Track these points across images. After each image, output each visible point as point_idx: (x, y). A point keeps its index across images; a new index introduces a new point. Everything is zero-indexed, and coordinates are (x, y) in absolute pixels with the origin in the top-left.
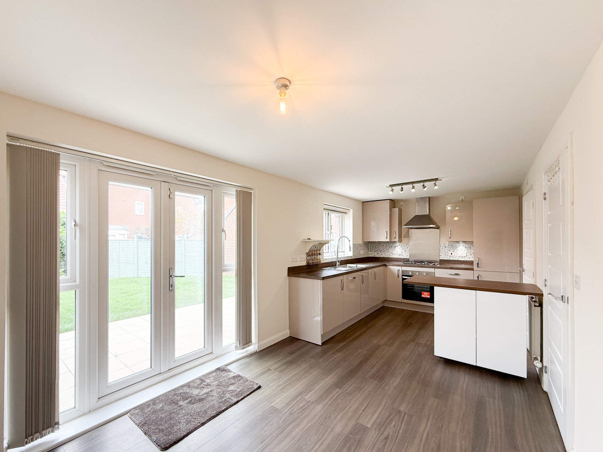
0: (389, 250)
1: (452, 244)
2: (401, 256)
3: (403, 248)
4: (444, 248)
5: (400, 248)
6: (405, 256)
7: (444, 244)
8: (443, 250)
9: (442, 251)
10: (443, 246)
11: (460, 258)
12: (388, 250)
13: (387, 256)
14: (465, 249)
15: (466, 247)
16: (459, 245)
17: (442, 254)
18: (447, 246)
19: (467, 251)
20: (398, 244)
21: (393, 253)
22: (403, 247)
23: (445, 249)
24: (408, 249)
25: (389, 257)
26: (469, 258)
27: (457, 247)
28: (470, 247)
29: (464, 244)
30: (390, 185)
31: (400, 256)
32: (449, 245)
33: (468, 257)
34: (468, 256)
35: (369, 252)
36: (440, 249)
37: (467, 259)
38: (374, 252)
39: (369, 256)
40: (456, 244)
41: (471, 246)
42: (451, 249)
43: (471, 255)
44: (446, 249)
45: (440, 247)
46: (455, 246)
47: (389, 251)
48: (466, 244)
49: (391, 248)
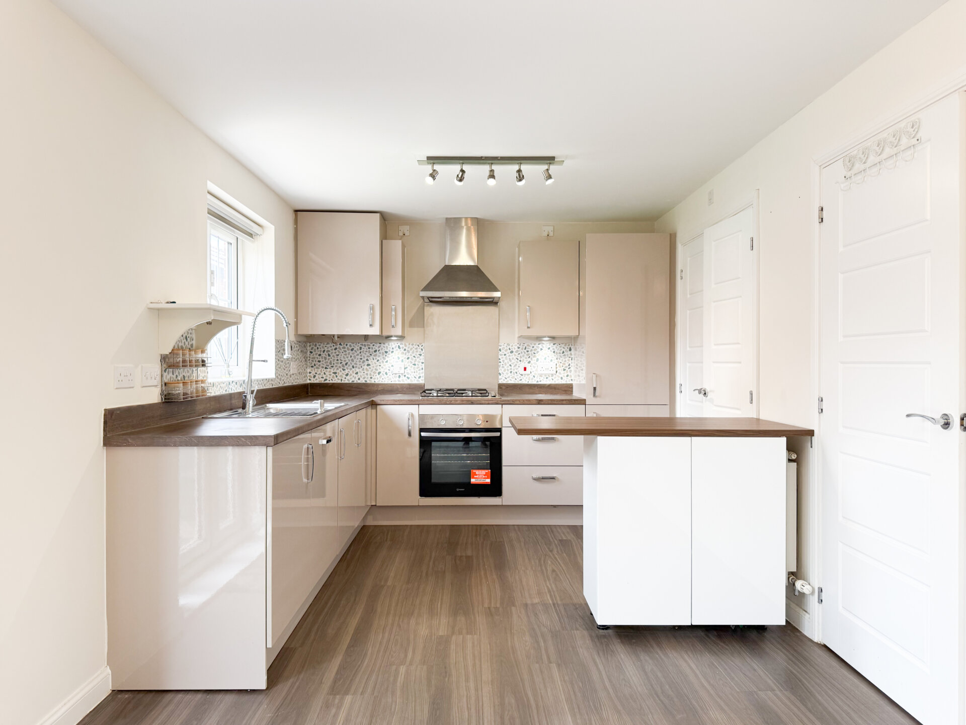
0: (369, 362)
1: (526, 345)
2: (402, 377)
3: (408, 355)
4: (507, 355)
5: (400, 355)
6: (415, 376)
7: (508, 345)
8: (506, 359)
9: (503, 361)
10: (506, 350)
11: (542, 378)
12: (366, 363)
13: (362, 381)
14: (553, 356)
15: (554, 352)
16: (540, 346)
17: (505, 370)
18: (514, 351)
19: (556, 361)
20: (393, 345)
21: (382, 370)
22: (408, 352)
23: (511, 358)
24: (422, 357)
25: (368, 382)
26: (562, 378)
27: (535, 352)
28: (563, 352)
29: (552, 344)
30: (429, 158)
31: (401, 379)
32: (519, 348)
33: (559, 377)
34: (560, 373)
35: (309, 370)
36: (500, 357)
37: (558, 380)
38: (324, 370)
39: (309, 382)
40: (535, 344)
41: (564, 350)
42: (523, 356)
43: (564, 370)
44: (513, 356)
45: (500, 353)
46: (531, 350)
47: (368, 365)
48: (554, 344)
49: (375, 355)
